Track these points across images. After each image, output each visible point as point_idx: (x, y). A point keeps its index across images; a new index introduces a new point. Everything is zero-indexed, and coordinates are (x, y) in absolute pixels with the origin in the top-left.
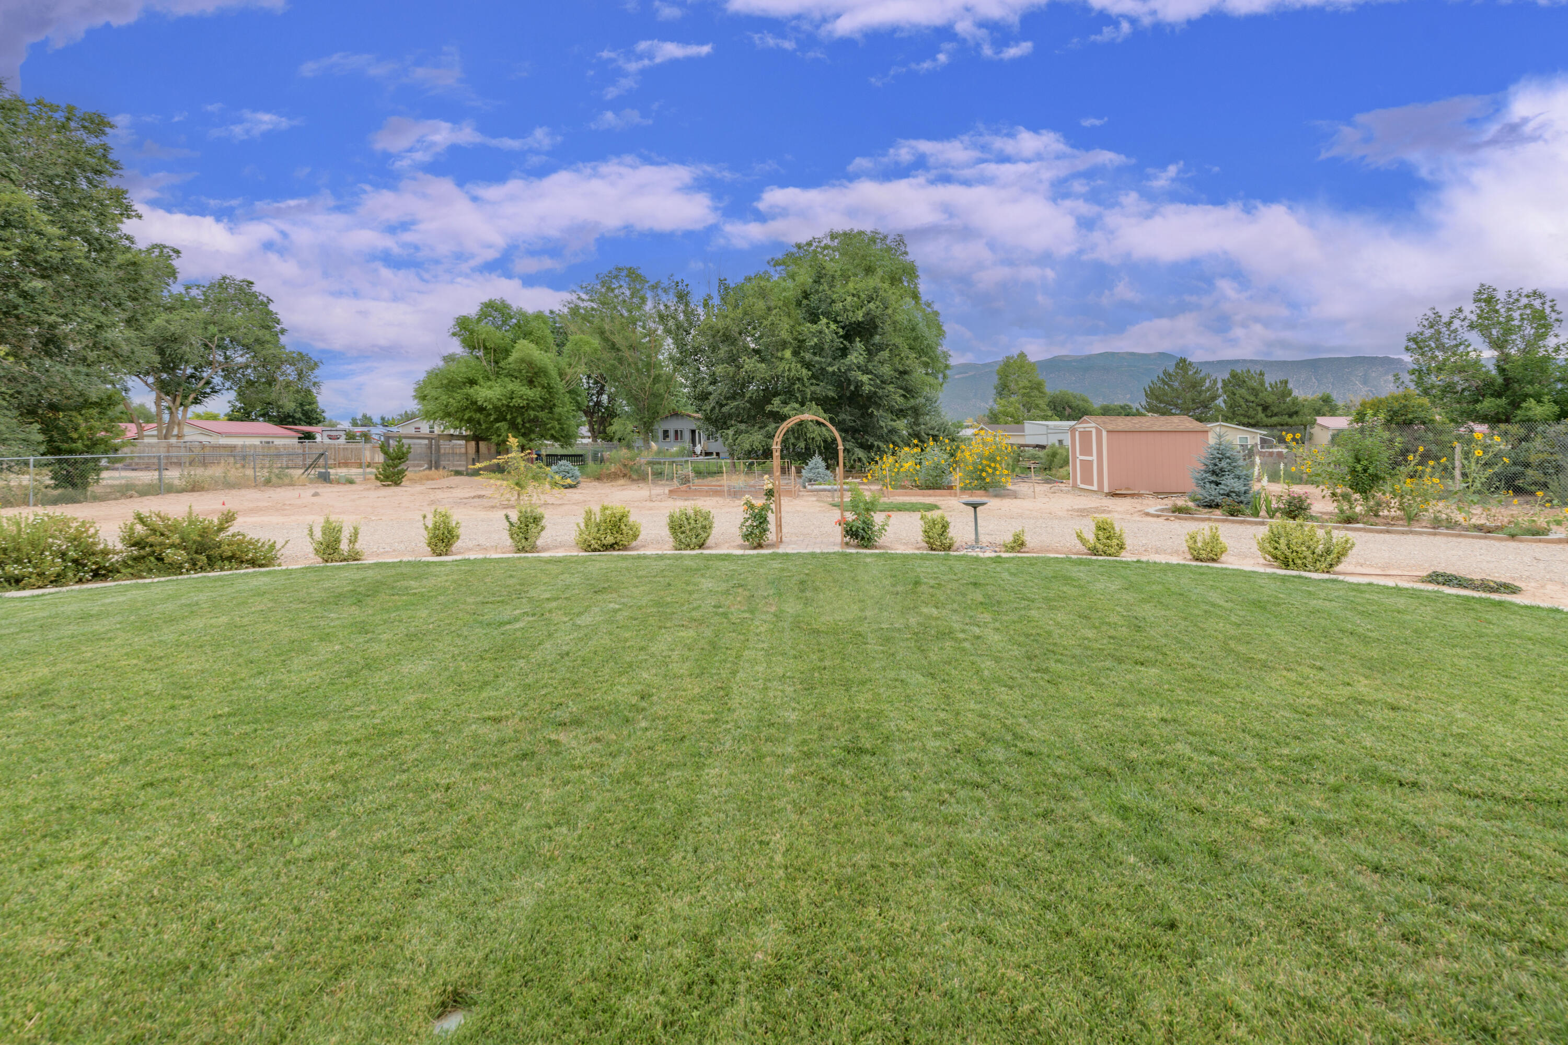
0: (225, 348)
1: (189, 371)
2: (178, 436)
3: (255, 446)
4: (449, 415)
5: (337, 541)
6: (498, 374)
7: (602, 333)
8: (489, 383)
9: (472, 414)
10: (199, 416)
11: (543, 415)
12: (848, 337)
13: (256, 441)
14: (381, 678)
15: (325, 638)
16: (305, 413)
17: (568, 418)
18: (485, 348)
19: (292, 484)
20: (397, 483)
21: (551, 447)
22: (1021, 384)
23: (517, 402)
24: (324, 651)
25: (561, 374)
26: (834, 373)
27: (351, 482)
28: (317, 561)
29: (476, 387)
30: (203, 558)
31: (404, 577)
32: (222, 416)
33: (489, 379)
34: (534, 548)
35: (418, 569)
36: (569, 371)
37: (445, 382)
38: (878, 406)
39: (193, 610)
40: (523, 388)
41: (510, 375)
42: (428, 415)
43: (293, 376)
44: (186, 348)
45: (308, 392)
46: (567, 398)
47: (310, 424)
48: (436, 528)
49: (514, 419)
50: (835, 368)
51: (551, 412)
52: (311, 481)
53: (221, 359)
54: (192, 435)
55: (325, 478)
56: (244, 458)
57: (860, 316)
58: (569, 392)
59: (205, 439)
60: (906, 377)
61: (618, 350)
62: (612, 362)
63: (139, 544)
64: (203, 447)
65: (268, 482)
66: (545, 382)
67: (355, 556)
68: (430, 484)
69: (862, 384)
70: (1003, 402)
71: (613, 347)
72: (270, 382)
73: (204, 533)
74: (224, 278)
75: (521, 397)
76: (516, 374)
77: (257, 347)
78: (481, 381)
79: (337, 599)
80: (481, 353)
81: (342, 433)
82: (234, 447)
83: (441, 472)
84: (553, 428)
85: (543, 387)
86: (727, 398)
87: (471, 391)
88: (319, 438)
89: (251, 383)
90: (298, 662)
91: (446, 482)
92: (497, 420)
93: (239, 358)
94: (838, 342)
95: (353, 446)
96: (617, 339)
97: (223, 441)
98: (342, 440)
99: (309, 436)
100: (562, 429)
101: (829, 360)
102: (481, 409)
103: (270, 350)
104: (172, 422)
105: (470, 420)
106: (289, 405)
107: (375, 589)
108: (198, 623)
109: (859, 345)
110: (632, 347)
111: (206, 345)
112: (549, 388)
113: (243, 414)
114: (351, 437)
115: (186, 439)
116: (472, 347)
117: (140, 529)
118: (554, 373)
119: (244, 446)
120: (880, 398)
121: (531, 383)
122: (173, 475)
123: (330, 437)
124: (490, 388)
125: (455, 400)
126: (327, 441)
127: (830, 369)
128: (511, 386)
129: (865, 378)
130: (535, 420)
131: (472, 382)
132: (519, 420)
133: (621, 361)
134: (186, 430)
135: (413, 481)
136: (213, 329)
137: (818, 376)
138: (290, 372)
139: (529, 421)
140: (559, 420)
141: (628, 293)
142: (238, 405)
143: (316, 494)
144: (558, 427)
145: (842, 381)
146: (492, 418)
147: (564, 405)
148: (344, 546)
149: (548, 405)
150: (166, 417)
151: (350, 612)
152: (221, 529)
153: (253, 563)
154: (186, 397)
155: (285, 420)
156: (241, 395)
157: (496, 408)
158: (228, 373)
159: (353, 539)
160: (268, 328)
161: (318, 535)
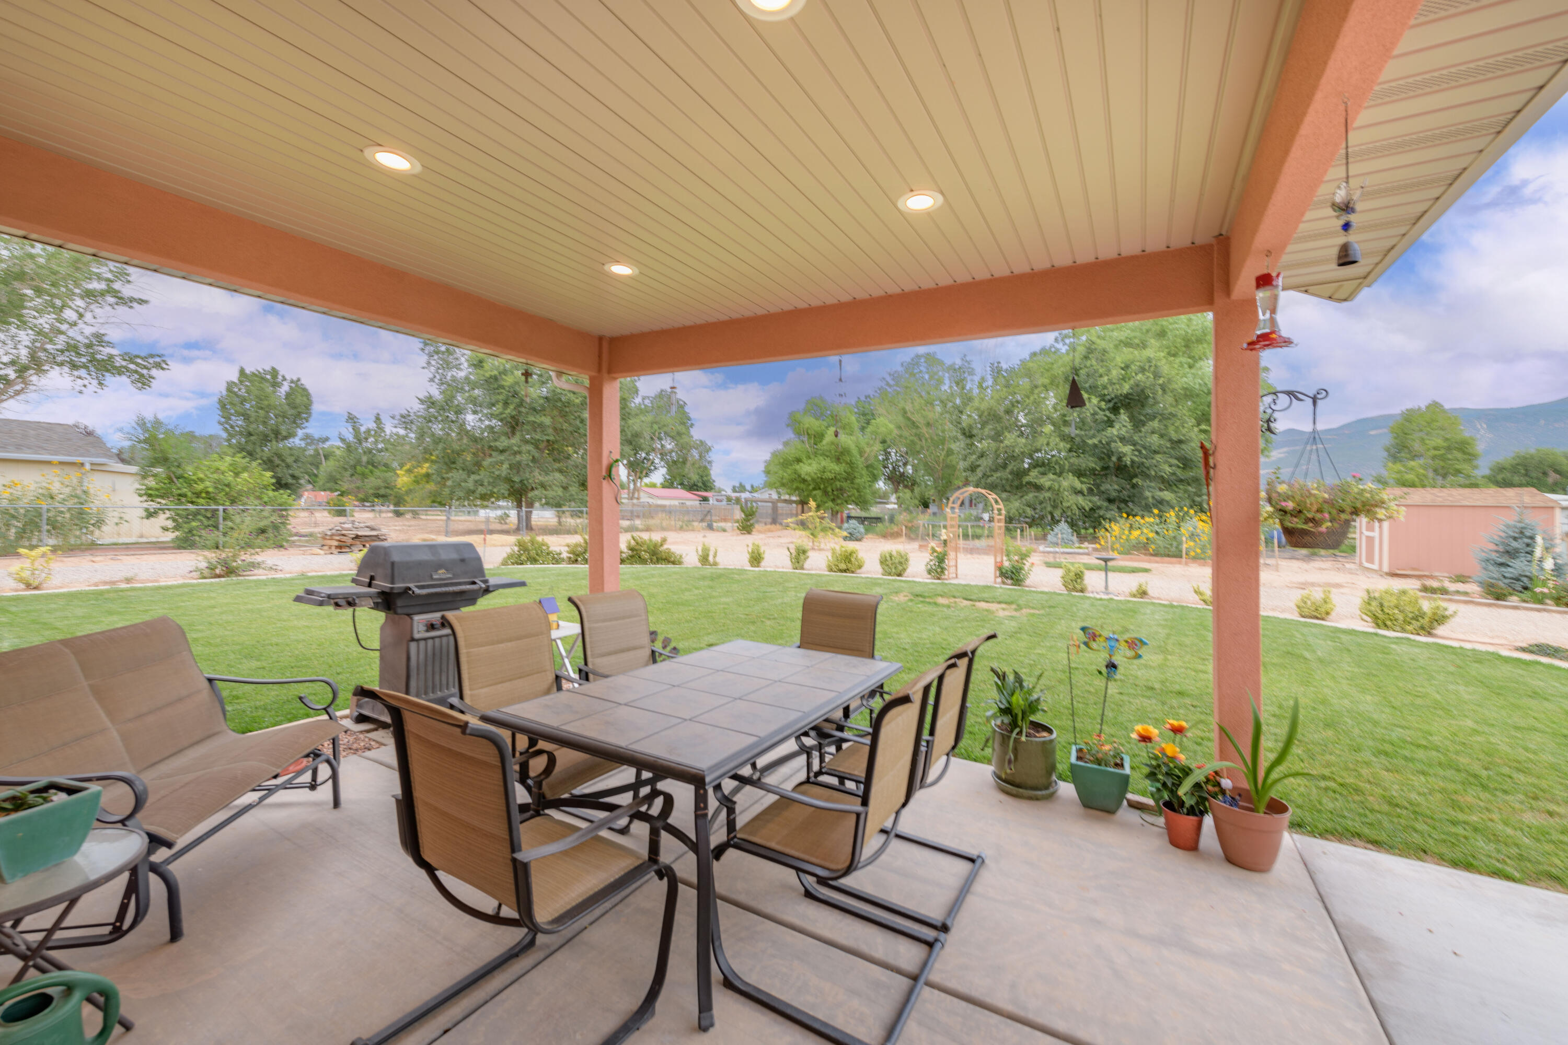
0: (660, 439)
1: (644, 455)
2: (638, 499)
3: (676, 506)
4: (783, 485)
5: (708, 555)
6: (815, 454)
7: (905, 412)
8: (810, 461)
9: (799, 485)
10: (646, 485)
11: (845, 485)
12: (1115, 410)
13: (676, 503)
14: (713, 601)
15: (697, 588)
16: (704, 483)
17: (865, 488)
18: (808, 434)
19: (693, 530)
20: (749, 533)
21: (853, 509)
22: (1432, 443)
23: (828, 475)
24: (696, 592)
25: (861, 453)
26: (1095, 446)
27: (724, 531)
28: (699, 565)
29: (801, 464)
30: (655, 558)
31: (733, 573)
32: (658, 485)
33: (810, 458)
34: (802, 568)
35: (741, 572)
36: (868, 450)
37: (782, 461)
38: (1147, 476)
39: (653, 576)
40: (832, 465)
41: (823, 455)
42: (769, 485)
43: (697, 456)
44: (642, 441)
45: (705, 468)
46: (864, 472)
47: (706, 490)
48: (753, 552)
49: (826, 487)
50: (1095, 441)
51: (852, 483)
52: (703, 529)
53: (659, 446)
54: (644, 498)
55: (710, 527)
56: (670, 512)
57: (1126, 388)
58: (867, 467)
59: (651, 501)
60: (1183, 446)
61: (917, 427)
62: (912, 438)
63: (632, 549)
64: (650, 506)
65: (681, 528)
66: (848, 459)
67: (715, 564)
68: (770, 534)
69: (1125, 455)
70: (1398, 466)
71: (914, 425)
72: (684, 462)
73: (655, 546)
74: (662, 391)
75: (830, 472)
76: (828, 454)
77: (678, 438)
78: (804, 460)
79: (704, 578)
80: (805, 439)
81: (724, 498)
82: (664, 506)
83: (778, 526)
84: (853, 495)
85: (847, 463)
86: (992, 470)
87: (797, 467)
88: (711, 502)
89: (675, 462)
90: (687, 593)
91: (779, 533)
92: (814, 489)
93: (669, 445)
94: (1101, 416)
95: (729, 507)
96: (916, 418)
97: (660, 502)
98: (724, 503)
99: (705, 499)
100: (860, 496)
101: (1092, 432)
102: (804, 481)
103: (685, 439)
104: (635, 489)
105: (797, 488)
106: (695, 477)
107: (720, 576)
108: (655, 580)
109: (1124, 416)
110: (928, 425)
111: (652, 438)
112: (851, 464)
113: (668, 484)
114: (729, 499)
115: (642, 500)
116: (799, 434)
117: (633, 543)
118: (855, 451)
119: (670, 506)
120: (1148, 468)
121: (838, 460)
122: (638, 522)
123: (718, 500)
124: (810, 465)
125: (787, 474)
126: (716, 503)
127: (1090, 442)
128: (824, 463)
129: (1127, 449)
130: (841, 489)
131: (799, 460)
132: (829, 489)
133: (920, 437)
134: (642, 494)
135: (760, 532)
136: (655, 427)
137: (1076, 447)
138: (695, 453)
139: (837, 490)
140: (858, 491)
141: (927, 377)
142: (668, 477)
143: (705, 536)
144: (856, 494)
145: (1105, 453)
146: (811, 487)
147: (862, 476)
148: (711, 559)
149: (850, 477)
150: (632, 486)
151: (707, 583)
152: (662, 545)
153: (674, 563)
154: (641, 472)
155: (692, 488)
156: (669, 470)
157: (813, 480)
158: (663, 455)
159: (715, 556)
160: (683, 423)
161: (700, 553)
